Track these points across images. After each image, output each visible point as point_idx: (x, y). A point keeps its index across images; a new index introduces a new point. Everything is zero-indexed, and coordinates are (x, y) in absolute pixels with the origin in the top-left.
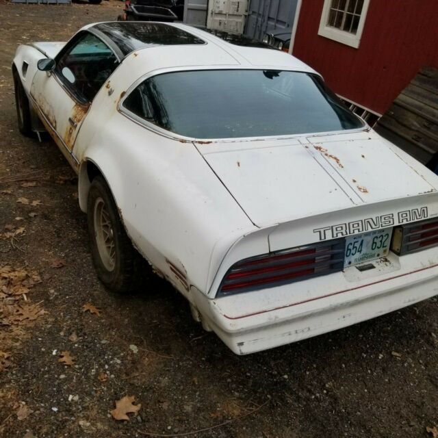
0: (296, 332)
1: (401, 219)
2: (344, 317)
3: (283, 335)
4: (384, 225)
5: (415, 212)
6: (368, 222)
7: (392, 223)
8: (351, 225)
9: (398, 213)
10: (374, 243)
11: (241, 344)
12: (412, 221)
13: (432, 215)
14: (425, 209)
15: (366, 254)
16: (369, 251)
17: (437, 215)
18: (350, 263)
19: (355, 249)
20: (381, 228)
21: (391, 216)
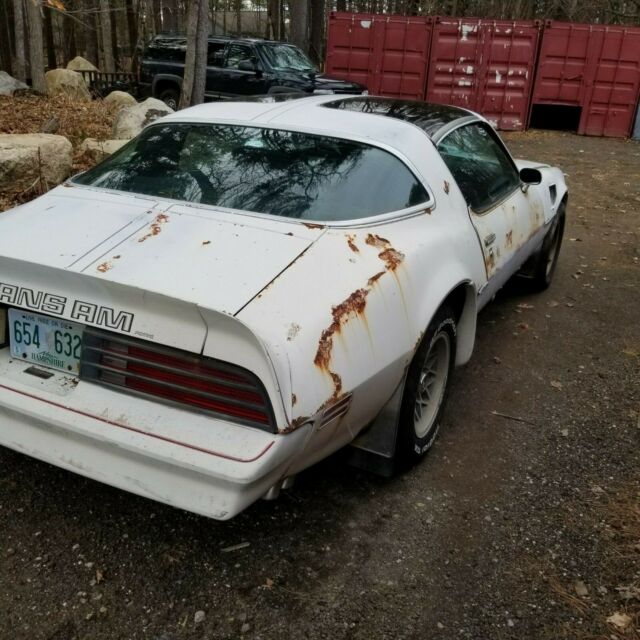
1: (77, 312)
5: (106, 312)
6: (26, 293)
7: (59, 311)
8: (2, 288)
9: (76, 302)
10: (57, 341)
12: (94, 324)
13: (137, 333)
14: (129, 317)
15: (48, 354)
16: (52, 352)
17: (152, 336)
18: (25, 355)
19: (27, 335)
20: (40, 310)
21: (63, 300)
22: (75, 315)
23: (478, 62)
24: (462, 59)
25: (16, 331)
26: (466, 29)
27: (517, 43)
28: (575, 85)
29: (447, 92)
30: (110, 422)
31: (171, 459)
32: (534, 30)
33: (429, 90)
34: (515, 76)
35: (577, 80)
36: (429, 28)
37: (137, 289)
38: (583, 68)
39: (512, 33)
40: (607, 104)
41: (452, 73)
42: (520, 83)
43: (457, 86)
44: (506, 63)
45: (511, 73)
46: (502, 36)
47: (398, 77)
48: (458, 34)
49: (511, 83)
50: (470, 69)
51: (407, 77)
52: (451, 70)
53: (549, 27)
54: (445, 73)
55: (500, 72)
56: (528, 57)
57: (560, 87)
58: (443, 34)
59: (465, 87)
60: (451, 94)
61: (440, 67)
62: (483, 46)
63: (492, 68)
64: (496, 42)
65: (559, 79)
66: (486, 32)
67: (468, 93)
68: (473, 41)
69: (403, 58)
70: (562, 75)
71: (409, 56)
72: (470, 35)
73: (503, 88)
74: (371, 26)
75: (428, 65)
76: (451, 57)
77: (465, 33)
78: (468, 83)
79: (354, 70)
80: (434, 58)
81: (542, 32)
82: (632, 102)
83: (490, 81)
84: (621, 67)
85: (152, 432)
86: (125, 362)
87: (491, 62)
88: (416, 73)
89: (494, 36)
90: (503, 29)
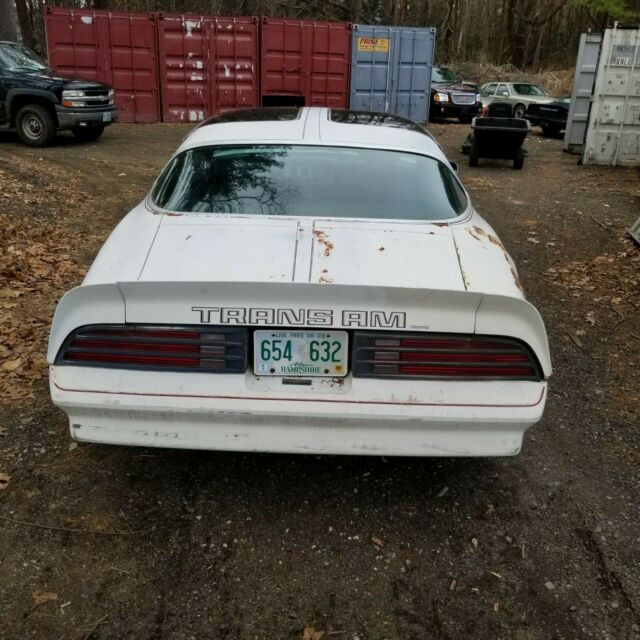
0: (156, 434)
1: (347, 320)
2: (236, 436)
3: (137, 432)
4: (312, 322)
5: (377, 316)
6: (285, 313)
7: (329, 322)
8: (254, 313)
9: (343, 312)
10: (312, 351)
11: (77, 426)
13: (413, 327)
14: (401, 316)
15: (301, 364)
16: (307, 361)
17: (427, 328)
18: (273, 371)
19: (277, 352)
20: (306, 325)
21: (329, 313)
22: (346, 323)
23: (206, 57)
24: (190, 54)
25: (263, 350)
26: (190, 25)
27: (239, 39)
28: (295, 77)
29: (181, 87)
30: (405, 404)
31: (475, 418)
32: (253, 26)
33: (163, 86)
34: (242, 70)
35: (298, 72)
36: (152, 24)
37: (426, 290)
38: (300, 60)
39: (233, 29)
40: (325, 93)
41: (183, 69)
42: (248, 76)
43: (189, 81)
44: (233, 58)
45: (238, 67)
46: (224, 32)
47: (129, 74)
48: (183, 30)
49: (240, 76)
50: (199, 65)
51: (138, 74)
52: (181, 66)
53: (265, 23)
54: (176, 68)
55: (229, 67)
56: (251, 51)
57: (283, 78)
58: (168, 30)
59: (197, 81)
60: (186, 90)
61: (170, 63)
62: (209, 41)
63: (221, 63)
64: (221, 38)
65: (282, 72)
66: (209, 28)
67: (201, 87)
68: (198, 37)
69: (132, 54)
70: (283, 67)
71: (136, 52)
72: (194, 31)
73: (233, 81)
74: (93, 22)
75: (158, 61)
76: (180, 53)
77: (189, 29)
78: (200, 78)
79: (81, 67)
80: (163, 54)
81: (260, 27)
82: (345, 91)
83: (221, 75)
84: (332, 59)
85: (446, 402)
86: (397, 354)
87: (218, 57)
88: (146, 70)
89: (217, 31)
90: (225, 25)
